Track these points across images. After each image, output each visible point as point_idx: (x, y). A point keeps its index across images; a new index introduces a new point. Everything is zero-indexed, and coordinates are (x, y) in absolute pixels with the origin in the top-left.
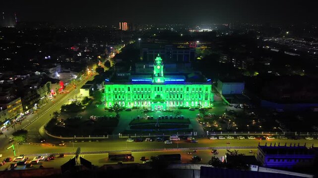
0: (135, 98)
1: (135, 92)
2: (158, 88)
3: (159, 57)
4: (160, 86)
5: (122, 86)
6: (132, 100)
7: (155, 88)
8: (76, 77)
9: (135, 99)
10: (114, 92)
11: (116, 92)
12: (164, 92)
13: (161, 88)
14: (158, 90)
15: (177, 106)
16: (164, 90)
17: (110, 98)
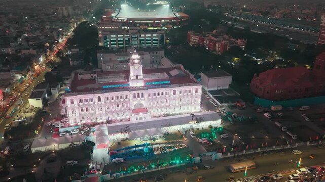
0: (108, 108)
1: (108, 101)
2: (138, 94)
3: (135, 54)
4: (140, 92)
5: (89, 96)
6: (104, 112)
7: (135, 94)
8: (19, 77)
9: (109, 110)
10: (78, 105)
11: (81, 104)
12: (146, 99)
13: (142, 94)
14: (138, 96)
15: (163, 113)
16: (146, 96)
17: (73, 112)
